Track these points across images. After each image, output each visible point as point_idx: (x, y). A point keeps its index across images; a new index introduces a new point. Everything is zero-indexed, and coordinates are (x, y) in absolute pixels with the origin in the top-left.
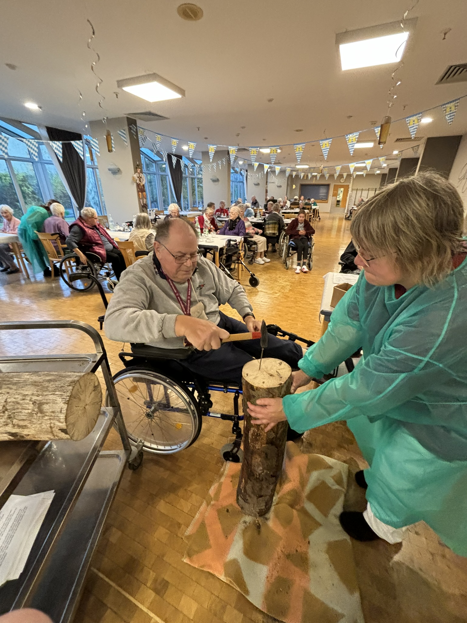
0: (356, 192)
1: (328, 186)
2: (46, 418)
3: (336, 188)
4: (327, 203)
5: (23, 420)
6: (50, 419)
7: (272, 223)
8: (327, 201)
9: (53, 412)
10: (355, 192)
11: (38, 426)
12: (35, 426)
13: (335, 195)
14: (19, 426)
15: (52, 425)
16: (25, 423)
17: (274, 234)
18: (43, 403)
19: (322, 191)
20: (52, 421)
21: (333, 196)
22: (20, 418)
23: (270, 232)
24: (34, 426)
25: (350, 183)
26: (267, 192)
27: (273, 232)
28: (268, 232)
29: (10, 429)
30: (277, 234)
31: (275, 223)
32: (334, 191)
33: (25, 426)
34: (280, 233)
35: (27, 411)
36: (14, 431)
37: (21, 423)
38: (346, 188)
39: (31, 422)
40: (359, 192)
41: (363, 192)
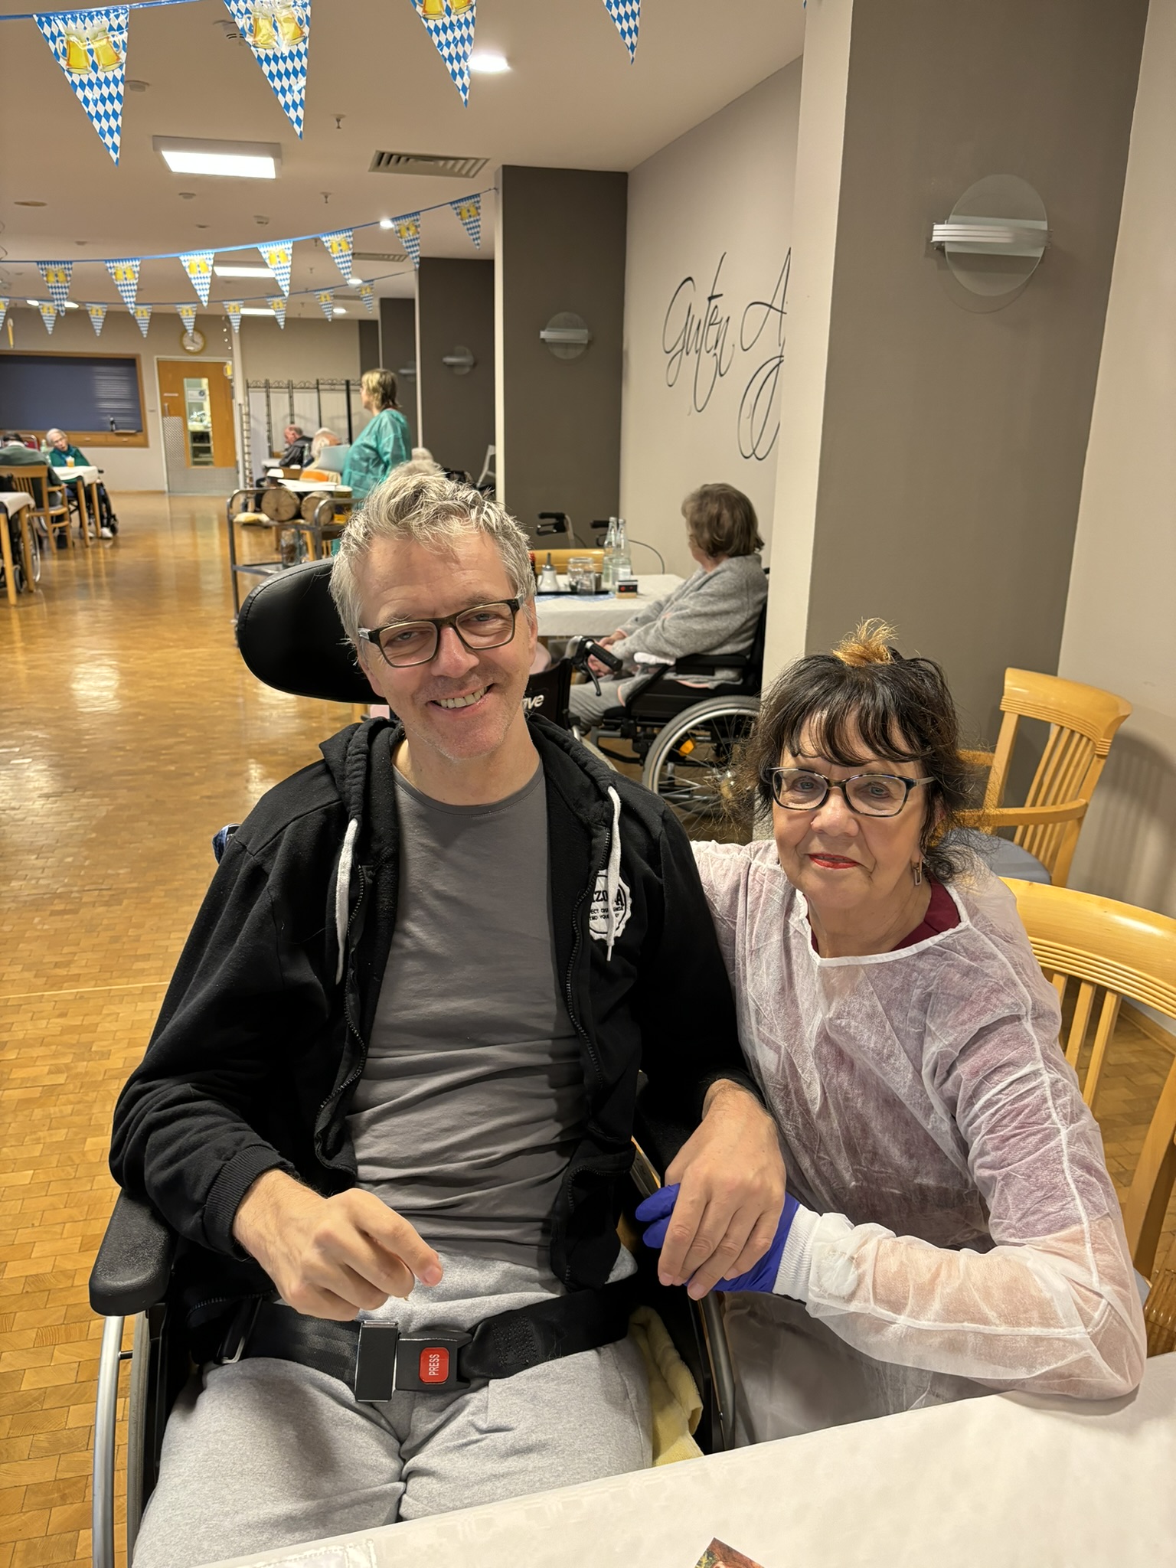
0: (263, 396)
3: (173, 375)
8: (139, 438)
10: (258, 397)
21: (167, 411)
32: (163, 389)
38: (220, 379)
40: (280, 400)
41: (297, 396)
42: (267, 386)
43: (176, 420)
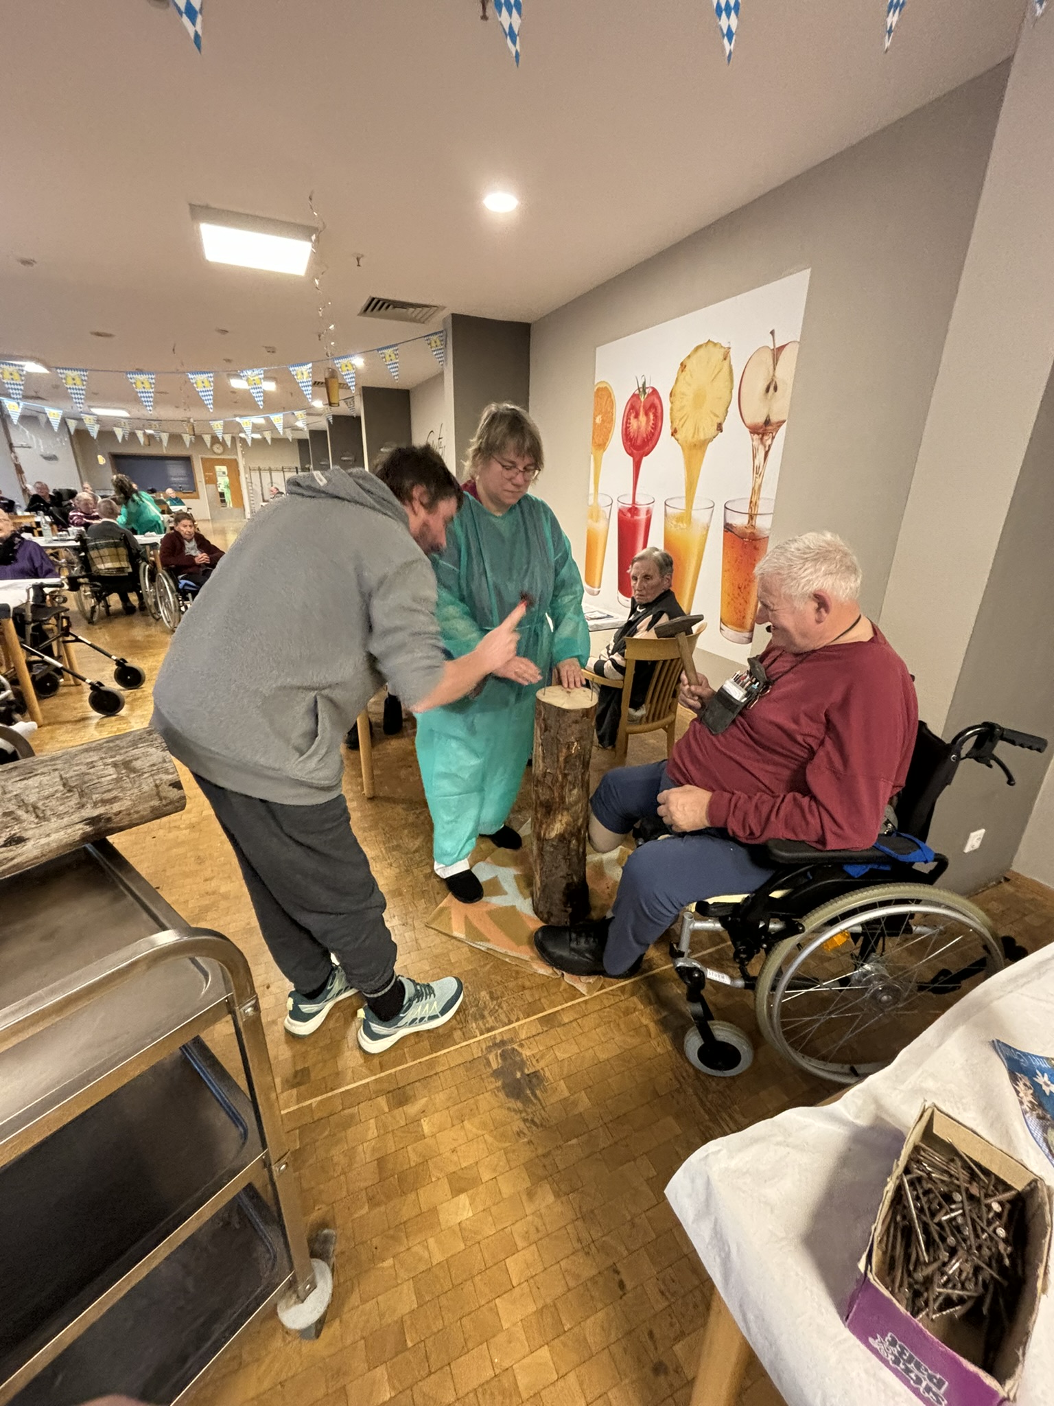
0: (258, 474)
1: (187, 460)
2: (146, 775)
3: (209, 465)
4: (198, 497)
5: (109, 791)
6: (152, 775)
7: (107, 546)
8: (195, 494)
9: (152, 765)
10: (255, 475)
11: (136, 791)
12: (132, 792)
13: (211, 480)
14: (104, 802)
15: (158, 782)
16: (115, 793)
17: (120, 569)
18: (130, 761)
19: (176, 472)
20: (156, 777)
21: (207, 482)
22: (100, 790)
23: (109, 565)
24: (129, 793)
25: (237, 455)
26: (19, 470)
27: (117, 565)
28: (101, 566)
29: (90, 812)
30: (130, 570)
31: (116, 546)
32: (205, 472)
33: (115, 798)
34: (136, 567)
35: (109, 778)
36: (96, 813)
37: (107, 796)
38: (233, 466)
39: (123, 789)
40: (266, 475)
41: (273, 474)
42: (260, 470)
43: (212, 486)
